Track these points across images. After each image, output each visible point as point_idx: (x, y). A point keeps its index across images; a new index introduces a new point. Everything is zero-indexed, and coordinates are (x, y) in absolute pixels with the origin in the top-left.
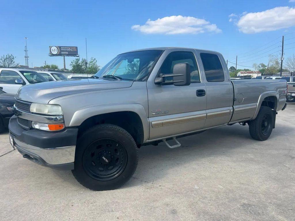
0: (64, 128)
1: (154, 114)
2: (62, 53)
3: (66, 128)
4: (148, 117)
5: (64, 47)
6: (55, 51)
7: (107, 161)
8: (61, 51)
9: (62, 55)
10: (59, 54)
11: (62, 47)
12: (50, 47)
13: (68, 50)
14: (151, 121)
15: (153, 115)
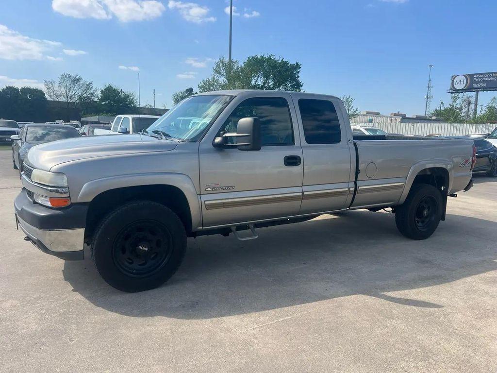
0: (69, 203)
1: (209, 189)
2: (474, 85)
3: (72, 204)
4: (200, 194)
5: (479, 74)
6: (462, 83)
7: (141, 247)
8: (472, 82)
9: (474, 90)
10: (469, 89)
11: (476, 74)
12: (454, 78)
13: (487, 79)
14: (204, 200)
15: (207, 191)
